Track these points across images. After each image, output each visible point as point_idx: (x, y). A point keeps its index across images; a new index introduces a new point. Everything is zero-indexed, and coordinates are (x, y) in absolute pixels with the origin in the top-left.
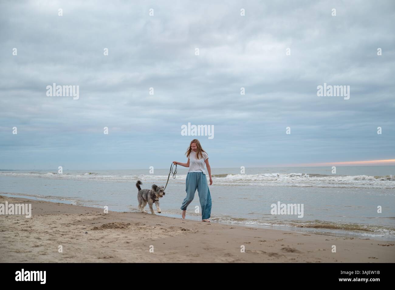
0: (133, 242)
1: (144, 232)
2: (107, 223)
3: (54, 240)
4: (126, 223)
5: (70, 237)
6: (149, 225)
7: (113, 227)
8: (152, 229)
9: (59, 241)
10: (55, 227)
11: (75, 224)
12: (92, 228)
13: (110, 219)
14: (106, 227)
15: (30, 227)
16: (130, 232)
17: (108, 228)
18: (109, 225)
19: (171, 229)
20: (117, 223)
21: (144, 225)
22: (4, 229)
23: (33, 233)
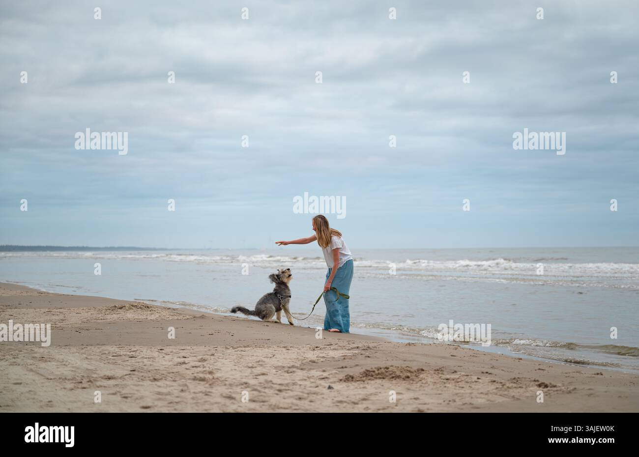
0: (432, 409)
1: (455, 389)
2: (373, 367)
3: (263, 402)
4: (415, 369)
5: (296, 396)
6: (465, 373)
8: (473, 382)
9: (274, 404)
10: (263, 374)
11: (304, 367)
12: (342, 376)
13: (378, 358)
14: (372, 376)
15: (211, 373)
16: (424, 387)
17: (376, 378)
18: (377, 372)
19: (514, 383)
20: (396, 367)
21: (453, 373)
22: (157, 377)
23: (218, 385)
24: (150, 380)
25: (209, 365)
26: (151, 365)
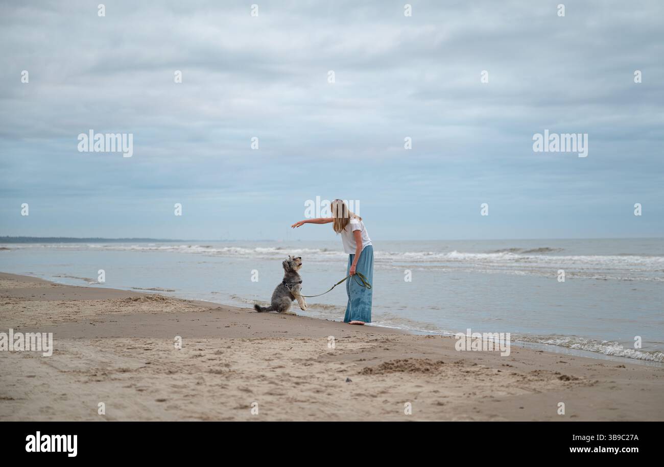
0: (451, 402)
1: (475, 382)
2: (392, 360)
3: (280, 395)
4: (435, 361)
5: (314, 389)
6: (486, 365)
8: (494, 375)
9: (291, 397)
10: (281, 367)
11: (322, 360)
12: (361, 369)
13: (397, 351)
14: (391, 369)
15: (227, 365)
16: (443, 380)
17: (395, 371)
18: (396, 365)
19: (535, 376)
20: (415, 359)
21: (473, 365)
22: (173, 369)
23: (235, 378)
24: (165, 373)
25: (225, 358)
26: (166, 358)
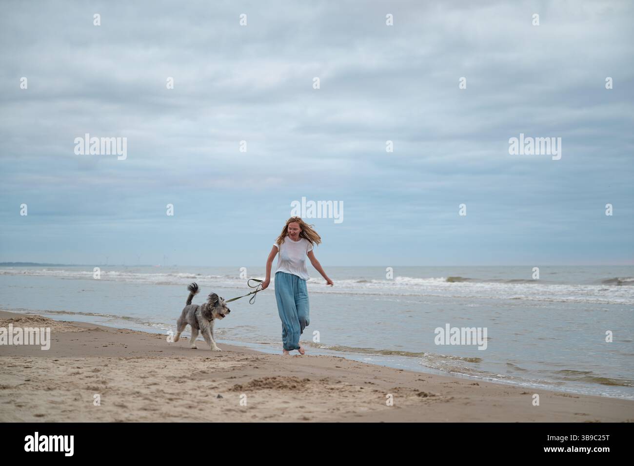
0: (316, 417)
1: (339, 398)
2: (261, 378)
3: (154, 410)
4: (301, 379)
5: (187, 404)
6: (349, 383)
7: (274, 386)
8: (356, 392)
9: (164, 412)
10: (155, 384)
11: (195, 377)
12: (231, 386)
13: (266, 369)
14: (260, 386)
15: (104, 383)
16: (309, 396)
17: (264, 388)
18: (265, 382)
19: (396, 392)
20: (283, 377)
21: (338, 383)
22: (52, 386)
23: (111, 394)
24: (44, 389)
25: (102, 375)
26: (45, 375)
